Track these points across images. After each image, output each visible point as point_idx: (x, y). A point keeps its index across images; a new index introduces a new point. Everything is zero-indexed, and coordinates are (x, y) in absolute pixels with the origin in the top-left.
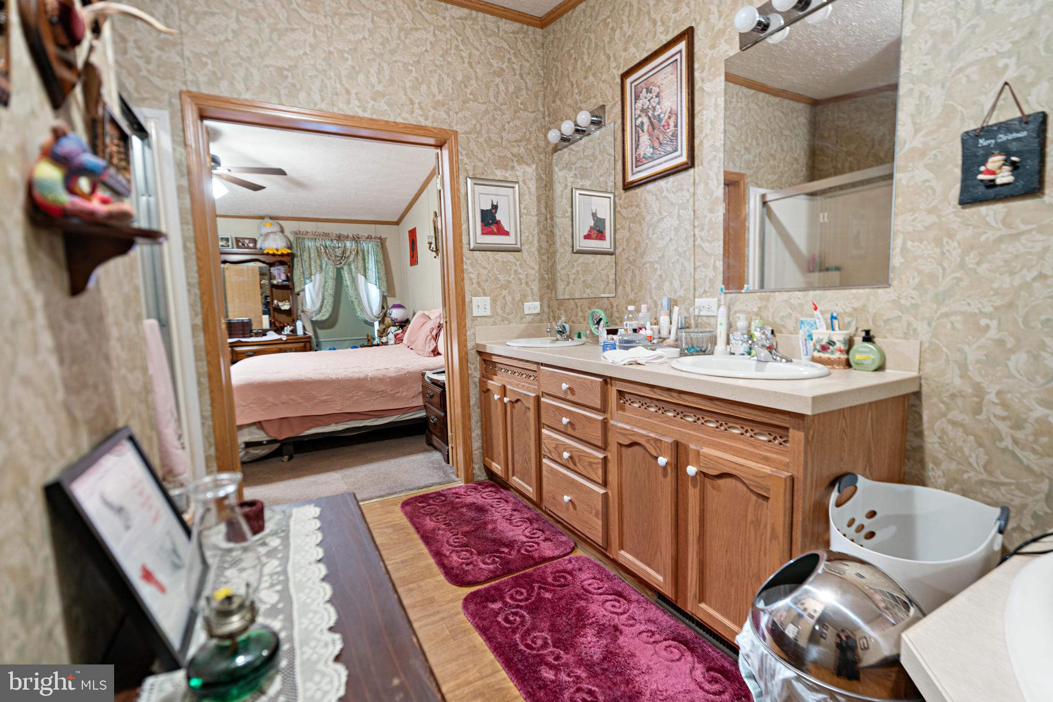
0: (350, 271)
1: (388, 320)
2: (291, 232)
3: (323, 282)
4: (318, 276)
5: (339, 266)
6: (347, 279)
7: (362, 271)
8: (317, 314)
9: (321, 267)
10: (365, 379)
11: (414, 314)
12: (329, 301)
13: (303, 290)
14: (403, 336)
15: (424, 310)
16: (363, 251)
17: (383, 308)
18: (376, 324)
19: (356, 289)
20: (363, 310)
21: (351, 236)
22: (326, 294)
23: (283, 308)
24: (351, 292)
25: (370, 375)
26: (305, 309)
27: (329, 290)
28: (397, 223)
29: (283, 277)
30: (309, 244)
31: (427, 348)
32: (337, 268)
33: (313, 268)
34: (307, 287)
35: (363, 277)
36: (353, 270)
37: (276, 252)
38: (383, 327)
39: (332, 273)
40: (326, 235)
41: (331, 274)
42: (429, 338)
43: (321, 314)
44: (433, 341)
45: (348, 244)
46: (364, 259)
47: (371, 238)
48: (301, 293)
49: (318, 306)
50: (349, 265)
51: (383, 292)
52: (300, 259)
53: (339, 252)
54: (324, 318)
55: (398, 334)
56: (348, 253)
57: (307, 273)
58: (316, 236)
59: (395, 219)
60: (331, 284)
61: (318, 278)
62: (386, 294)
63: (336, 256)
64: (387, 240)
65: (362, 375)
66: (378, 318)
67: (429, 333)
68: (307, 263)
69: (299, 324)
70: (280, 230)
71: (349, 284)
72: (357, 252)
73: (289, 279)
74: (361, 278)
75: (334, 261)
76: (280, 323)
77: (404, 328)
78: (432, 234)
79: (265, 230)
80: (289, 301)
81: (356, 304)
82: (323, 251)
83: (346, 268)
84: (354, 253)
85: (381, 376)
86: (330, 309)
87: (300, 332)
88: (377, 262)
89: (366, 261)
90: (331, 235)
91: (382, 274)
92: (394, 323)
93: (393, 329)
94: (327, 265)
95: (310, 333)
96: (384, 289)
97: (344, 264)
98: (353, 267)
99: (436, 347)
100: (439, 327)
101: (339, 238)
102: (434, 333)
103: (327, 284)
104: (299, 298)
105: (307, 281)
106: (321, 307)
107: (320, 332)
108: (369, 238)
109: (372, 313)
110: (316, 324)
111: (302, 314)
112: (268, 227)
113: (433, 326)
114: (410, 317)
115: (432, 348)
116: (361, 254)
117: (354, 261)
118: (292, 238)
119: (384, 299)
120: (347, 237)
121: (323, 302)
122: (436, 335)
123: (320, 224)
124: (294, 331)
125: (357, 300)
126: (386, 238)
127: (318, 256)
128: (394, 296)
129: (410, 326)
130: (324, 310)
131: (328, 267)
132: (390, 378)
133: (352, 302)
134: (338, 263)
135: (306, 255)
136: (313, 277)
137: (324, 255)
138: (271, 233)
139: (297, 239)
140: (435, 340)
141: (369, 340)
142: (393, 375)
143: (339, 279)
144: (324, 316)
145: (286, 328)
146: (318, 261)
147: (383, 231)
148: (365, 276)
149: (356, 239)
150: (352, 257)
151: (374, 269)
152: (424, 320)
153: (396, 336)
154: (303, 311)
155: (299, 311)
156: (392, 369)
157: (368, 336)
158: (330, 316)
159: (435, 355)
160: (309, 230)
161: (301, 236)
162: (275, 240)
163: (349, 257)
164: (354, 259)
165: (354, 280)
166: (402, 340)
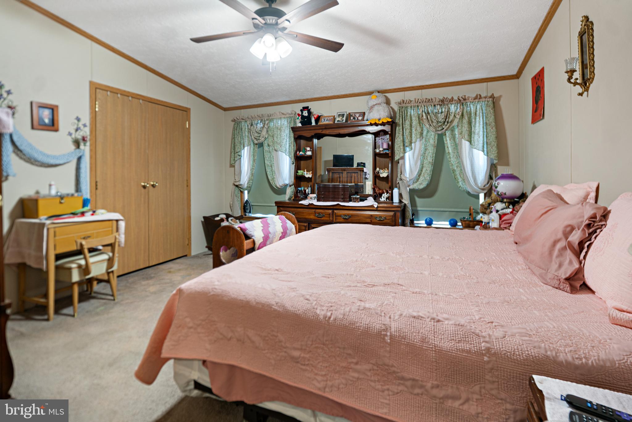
0: (453, 137)
1: (494, 194)
2: (396, 103)
3: (423, 149)
4: (418, 143)
5: (440, 132)
6: (449, 146)
7: (466, 136)
8: (414, 183)
9: (422, 134)
10: (380, 335)
11: (534, 188)
12: (428, 169)
13: (403, 158)
14: (512, 219)
15: (551, 184)
16: (470, 114)
17: (491, 178)
18: (482, 196)
19: (459, 156)
20: (465, 179)
21: (456, 98)
22: (425, 161)
23: (381, 176)
24: (453, 160)
25: (394, 326)
26: (403, 177)
27: (429, 158)
28: (517, 76)
29: (385, 146)
30: (412, 112)
31: (555, 266)
32: (438, 135)
33: (413, 136)
34: (407, 155)
35: (467, 143)
36: (457, 136)
37: (377, 122)
38: (489, 200)
39: (432, 139)
40: (429, 101)
41: (432, 141)
42: (559, 246)
43: (418, 183)
44: (569, 254)
45: (453, 108)
46: (470, 123)
47: (481, 97)
48: (401, 161)
49: (415, 173)
50: (453, 131)
51: (492, 159)
52: (401, 127)
53: (441, 117)
54: (422, 187)
55: (505, 214)
56: (451, 117)
57: (407, 141)
58: (418, 103)
59: (514, 72)
60: (431, 151)
61: (418, 145)
62: (495, 162)
63: (438, 122)
64: (502, 99)
65: (376, 324)
66: (483, 189)
67: (560, 235)
68: (408, 131)
69: (396, 191)
70: (385, 101)
71: (450, 151)
72: (462, 115)
73: (391, 147)
74: (465, 144)
75: (435, 127)
76: (380, 189)
77: (517, 206)
78: (576, 53)
79: (372, 103)
80: (388, 169)
81: (457, 173)
82: (425, 117)
83: (448, 133)
84: (458, 117)
85: (416, 339)
86: (428, 178)
87: (396, 199)
88: (486, 124)
89: (473, 124)
90: (434, 100)
91: (492, 137)
92: (502, 198)
93: (499, 206)
94: (428, 132)
95: (406, 201)
96: (492, 156)
97: (446, 130)
98: (456, 132)
99: (580, 271)
100: (589, 226)
101: (443, 102)
102: (575, 237)
103: (427, 152)
104: (400, 165)
105: (408, 149)
106: (419, 175)
107: (418, 201)
108: (478, 98)
109: (476, 184)
110: (413, 192)
111: (400, 182)
112: (375, 99)
113: (573, 222)
114: (527, 190)
115: (568, 270)
116: (466, 117)
117: (458, 126)
118: (396, 108)
119: (493, 167)
120: (452, 100)
121: (421, 170)
122: (581, 244)
123: (424, 91)
124: (391, 198)
125: (459, 169)
126: (500, 96)
127: (420, 123)
128: (507, 164)
129: (525, 205)
130: (422, 178)
131: (429, 134)
132: (439, 352)
133: (454, 171)
134: (440, 128)
135: (407, 123)
136: (413, 144)
137: (425, 121)
138: (376, 104)
139: (400, 108)
140: (578, 255)
141: (470, 214)
142: (446, 345)
143: (440, 147)
144: (421, 184)
145: (383, 195)
146: (419, 128)
147: (496, 88)
148: (470, 142)
149: (462, 101)
150: (456, 121)
151: (481, 133)
152: (549, 203)
153: (501, 217)
154: (401, 179)
155: (398, 179)
156: (448, 325)
157: (470, 209)
158: (428, 185)
159: (574, 290)
160: (413, 99)
161: (404, 105)
162: (378, 111)
163: (452, 121)
164: (458, 123)
165: (457, 147)
166: (510, 224)
